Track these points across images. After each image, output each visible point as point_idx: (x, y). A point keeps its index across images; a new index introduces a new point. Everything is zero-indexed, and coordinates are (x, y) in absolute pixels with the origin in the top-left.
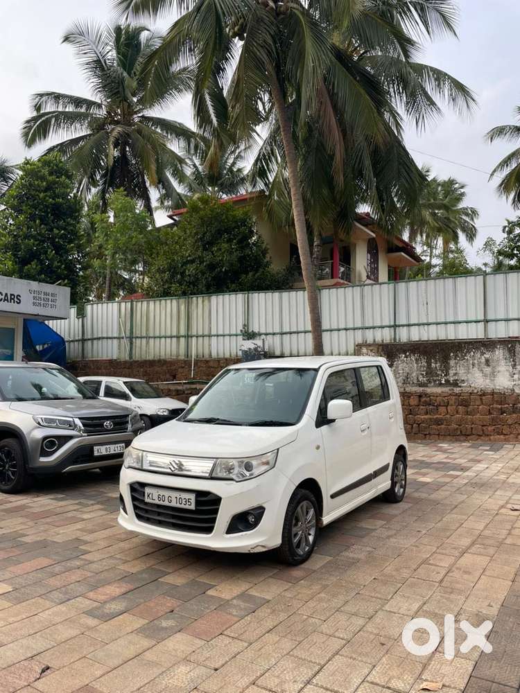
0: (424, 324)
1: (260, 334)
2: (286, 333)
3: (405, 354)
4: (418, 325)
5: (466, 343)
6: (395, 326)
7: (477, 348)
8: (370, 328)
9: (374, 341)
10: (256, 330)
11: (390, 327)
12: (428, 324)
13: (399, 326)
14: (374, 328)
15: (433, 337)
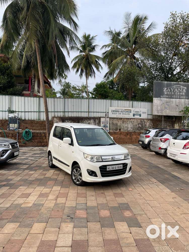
0: (72, 112)
1: (16, 112)
2: (26, 112)
3: (67, 120)
4: (71, 112)
5: (84, 118)
6: (64, 112)
7: (87, 120)
8: (57, 112)
9: (58, 116)
10: (14, 110)
11: (63, 112)
12: (74, 112)
13: (65, 112)
14: (58, 112)
15: (75, 116)
